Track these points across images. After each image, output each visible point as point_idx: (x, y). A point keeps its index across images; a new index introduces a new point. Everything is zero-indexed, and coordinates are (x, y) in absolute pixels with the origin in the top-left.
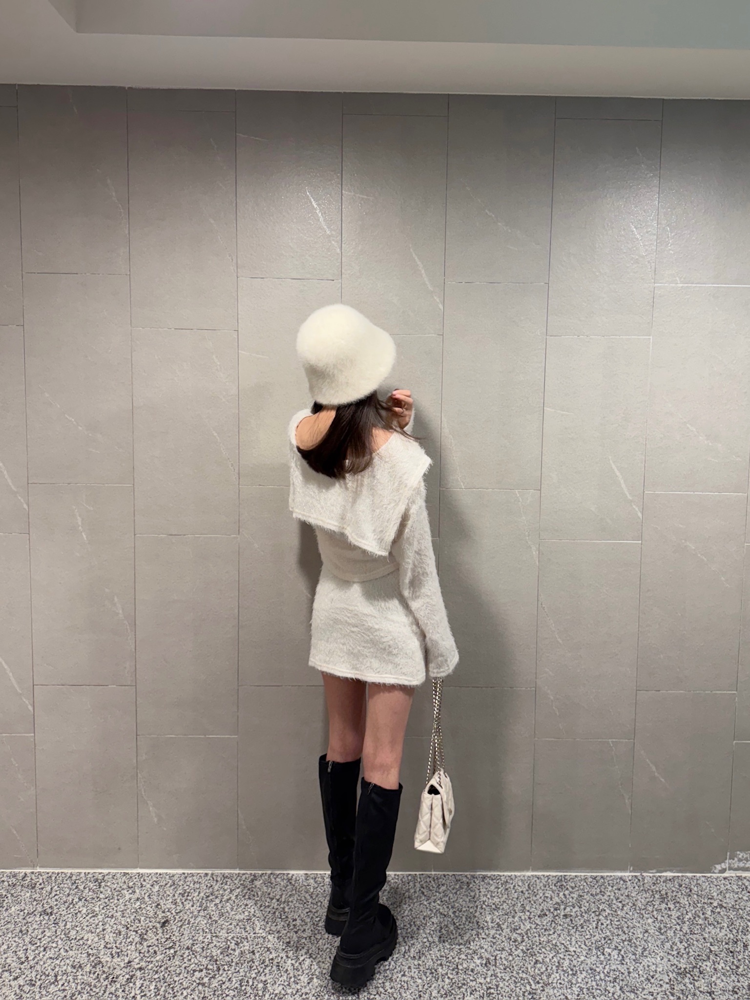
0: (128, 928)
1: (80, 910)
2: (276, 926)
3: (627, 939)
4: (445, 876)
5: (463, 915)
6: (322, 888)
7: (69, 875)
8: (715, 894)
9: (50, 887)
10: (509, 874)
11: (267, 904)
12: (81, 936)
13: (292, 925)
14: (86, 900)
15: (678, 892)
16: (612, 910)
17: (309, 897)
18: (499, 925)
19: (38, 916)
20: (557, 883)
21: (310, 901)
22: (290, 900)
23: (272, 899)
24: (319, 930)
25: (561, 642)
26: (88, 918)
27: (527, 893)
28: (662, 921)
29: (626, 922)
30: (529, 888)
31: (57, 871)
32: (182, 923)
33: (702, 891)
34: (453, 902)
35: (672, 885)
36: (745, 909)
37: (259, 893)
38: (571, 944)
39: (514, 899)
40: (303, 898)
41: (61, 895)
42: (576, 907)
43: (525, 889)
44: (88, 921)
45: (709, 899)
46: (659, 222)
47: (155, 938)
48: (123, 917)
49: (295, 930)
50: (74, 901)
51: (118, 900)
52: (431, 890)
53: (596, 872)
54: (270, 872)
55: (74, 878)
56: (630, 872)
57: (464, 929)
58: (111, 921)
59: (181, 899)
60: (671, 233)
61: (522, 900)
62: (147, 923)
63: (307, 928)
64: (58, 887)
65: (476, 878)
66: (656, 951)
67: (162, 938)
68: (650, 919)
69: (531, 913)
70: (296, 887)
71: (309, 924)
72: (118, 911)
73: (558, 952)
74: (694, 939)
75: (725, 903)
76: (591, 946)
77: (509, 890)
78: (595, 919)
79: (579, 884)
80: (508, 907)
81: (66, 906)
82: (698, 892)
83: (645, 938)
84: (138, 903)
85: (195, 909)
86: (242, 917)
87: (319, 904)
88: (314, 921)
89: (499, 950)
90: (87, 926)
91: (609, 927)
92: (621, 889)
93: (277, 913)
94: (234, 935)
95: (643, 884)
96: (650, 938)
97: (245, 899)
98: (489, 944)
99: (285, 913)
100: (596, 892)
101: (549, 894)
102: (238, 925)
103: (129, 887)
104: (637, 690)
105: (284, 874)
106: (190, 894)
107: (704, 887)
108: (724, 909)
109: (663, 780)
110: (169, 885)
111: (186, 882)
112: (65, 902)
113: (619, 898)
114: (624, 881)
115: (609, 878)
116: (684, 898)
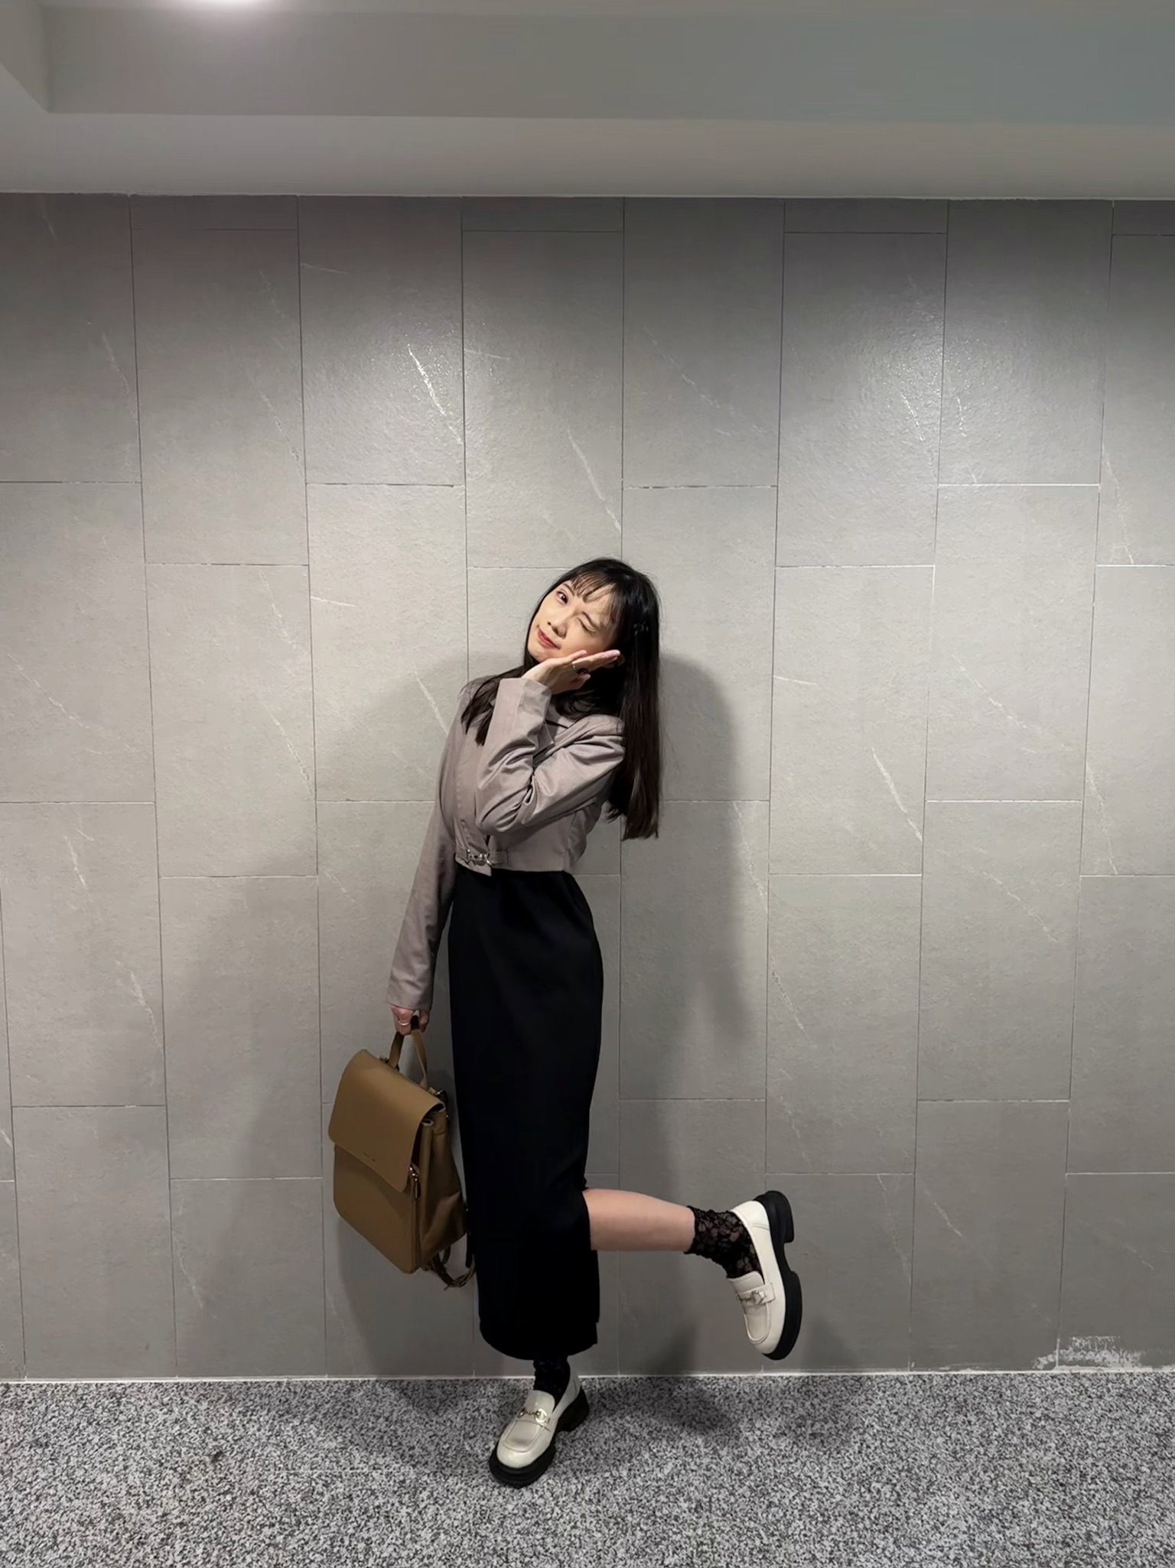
0: (161, 1465)
1: (90, 1438)
2: (384, 1457)
3: (906, 1467)
4: (635, 1379)
5: (664, 1436)
6: (454, 1400)
7: (72, 1388)
8: (1038, 1400)
9: (44, 1406)
10: (731, 1376)
11: (371, 1425)
12: (92, 1477)
13: (407, 1455)
14: (98, 1424)
15: (981, 1398)
16: (883, 1426)
17: (432, 1414)
18: (716, 1451)
19: (27, 1448)
20: (802, 1388)
21: (434, 1419)
22: (405, 1418)
23: (378, 1418)
24: (448, 1463)
25: (802, 1027)
26: (101, 1450)
27: (756, 1402)
28: (958, 1440)
29: (904, 1443)
30: (761, 1395)
31: (54, 1383)
32: (243, 1455)
33: (1017, 1396)
34: (648, 1416)
35: (974, 1388)
36: (1083, 1421)
37: (359, 1410)
38: (821, 1477)
39: (739, 1412)
40: (424, 1416)
41: (62, 1417)
42: (830, 1421)
43: (753, 1398)
44: (101, 1455)
45: (1028, 1406)
46: (944, 388)
47: (203, 1478)
48: (154, 1448)
49: (413, 1463)
50: (81, 1426)
51: (147, 1423)
52: (617, 1402)
53: (861, 1371)
54: (375, 1379)
55: (80, 1392)
56: (911, 1370)
57: (665, 1457)
58: (136, 1454)
59: (241, 1420)
60: (963, 406)
61: (749, 1413)
62: (192, 1457)
63: (430, 1460)
64: (57, 1406)
65: (682, 1381)
66: (948, 1485)
67: (213, 1478)
68: (940, 1438)
69: (762, 1432)
70: (413, 1400)
71: (432, 1453)
72: (147, 1439)
73: (802, 1489)
74: (1005, 1467)
75: (1053, 1412)
76: (851, 1479)
77: (731, 1398)
78: (857, 1439)
79: (834, 1388)
81: (69, 1434)
82: (1012, 1397)
83: (932, 1466)
84: (178, 1428)
85: (263, 1434)
86: (333, 1445)
87: (448, 1424)
88: (441, 1450)
89: (716, 1488)
90: (101, 1462)
91: (878, 1451)
92: (898, 1395)
93: (385, 1438)
94: (322, 1471)
95: (930, 1388)
96: (939, 1466)
97: (337, 1418)
98: (701, 1479)
99: (397, 1438)
100: (859, 1400)
101: (789, 1403)
102: (327, 1457)
103: (163, 1404)
104: (917, 1100)
105: (395, 1381)
106: (255, 1413)
107: (1022, 1391)
108: (1051, 1422)
109: (958, 1233)
110: (223, 1400)
111: (248, 1396)
112: (67, 1427)
113: (893, 1408)
114: (901, 1383)
115: (878, 1380)
116: (990, 1407)
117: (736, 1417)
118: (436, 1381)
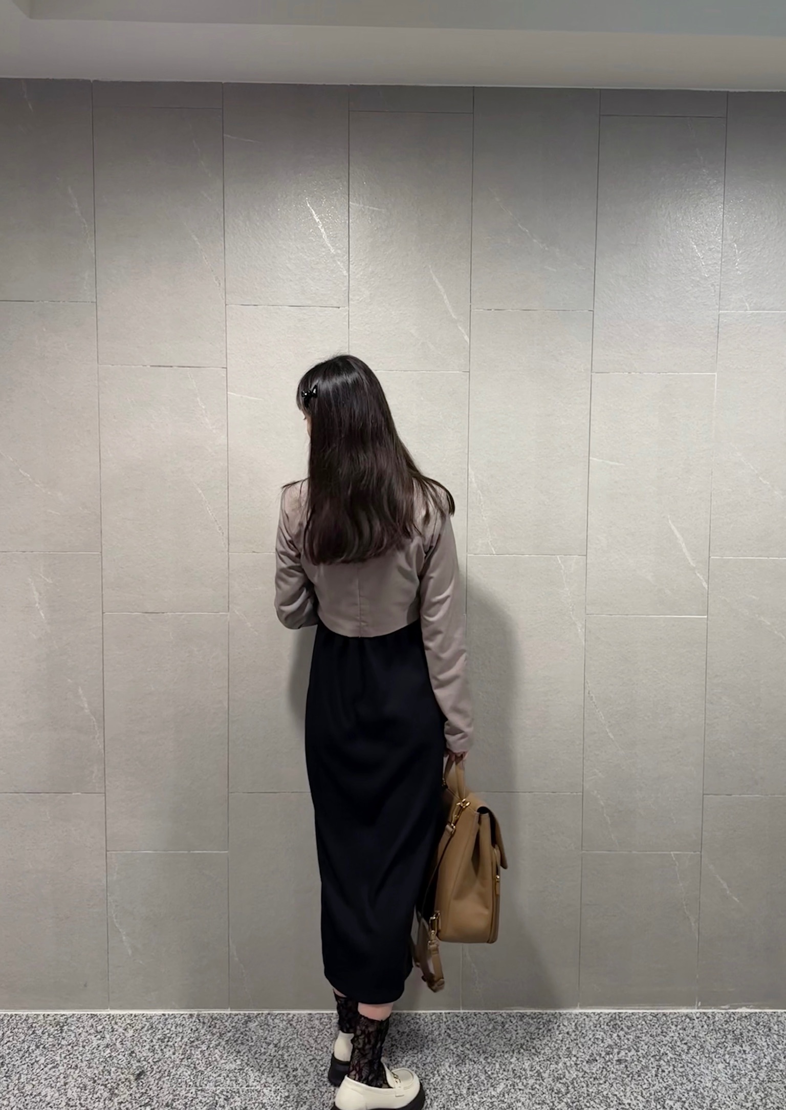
0: (95, 1082)
1: (37, 1059)
2: (273, 1077)
3: (693, 1088)
4: (475, 1015)
5: (497, 1061)
6: (329, 1030)
7: (24, 1017)
10: (553, 1012)
11: (263, 1050)
12: (38, 1091)
13: (291, 1075)
14: (44, 1047)
15: (754, 1032)
16: (676, 1054)
17: (312, 1042)
18: (539, 1074)
20: (610, 1022)
21: (314, 1046)
22: (290, 1045)
23: (269, 1044)
24: (324, 1082)
25: (612, 736)
26: (46, 1069)
27: (573, 1034)
28: (736, 1066)
29: (692, 1069)
30: (576, 1028)
31: (9, 1013)
32: (160, 1074)
33: (783, 1030)
34: (485, 1045)
35: (748, 1023)
37: (254, 1038)
38: (625, 1096)
39: (559, 1042)
40: (306, 1043)
41: (15, 1042)
42: (633, 1050)
43: (571, 1030)
44: (46, 1073)
46: (724, 237)
47: (128, 1093)
48: (89, 1068)
49: (296, 1082)
50: (30, 1049)
51: (84, 1047)
52: (459, 1032)
53: (657, 1009)
54: (267, 1012)
55: (30, 1021)
56: (698, 1008)
57: (498, 1079)
58: (74, 1073)
59: (159, 1045)
60: (739, 251)
61: (567, 1042)
62: (119, 1075)
63: (309, 1080)
64: (11, 1032)
65: (513, 1016)
66: (727, 1103)
67: (136, 1093)
68: (721, 1064)
69: (577, 1058)
70: (298, 1030)
71: (312, 1074)
72: (83, 1060)
73: (610, 1105)
74: (773, 1088)
76: (649, 1097)
77: (552, 1030)
78: (654, 1065)
79: (636, 1022)
80: (551, 1051)
81: (21, 1056)
82: (778, 1031)
83: (714, 1088)
84: (108, 1051)
85: (177, 1057)
86: (233, 1066)
87: (325, 1050)
88: (318, 1071)
89: (539, 1104)
90: (46, 1079)
91: (671, 1075)
92: (687, 1029)
93: (274, 1061)
94: (223, 1088)
95: (713, 1023)
96: (720, 1087)
97: (237, 1045)
98: (527, 1096)
99: (283, 1061)
100: (656, 1032)
101: (599, 1035)
102: (228, 1076)
103: (97, 1032)
104: (703, 795)
105: (283, 1014)
106: (171, 1040)
109: (736, 899)
110: (146, 1028)
111: (166, 1025)
112: (20, 1050)
113: (683, 1039)
114: (690, 1019)
115: (671, 1016)
116: (761, 1039)
117: (556, 1045)
118: (316, 1014)
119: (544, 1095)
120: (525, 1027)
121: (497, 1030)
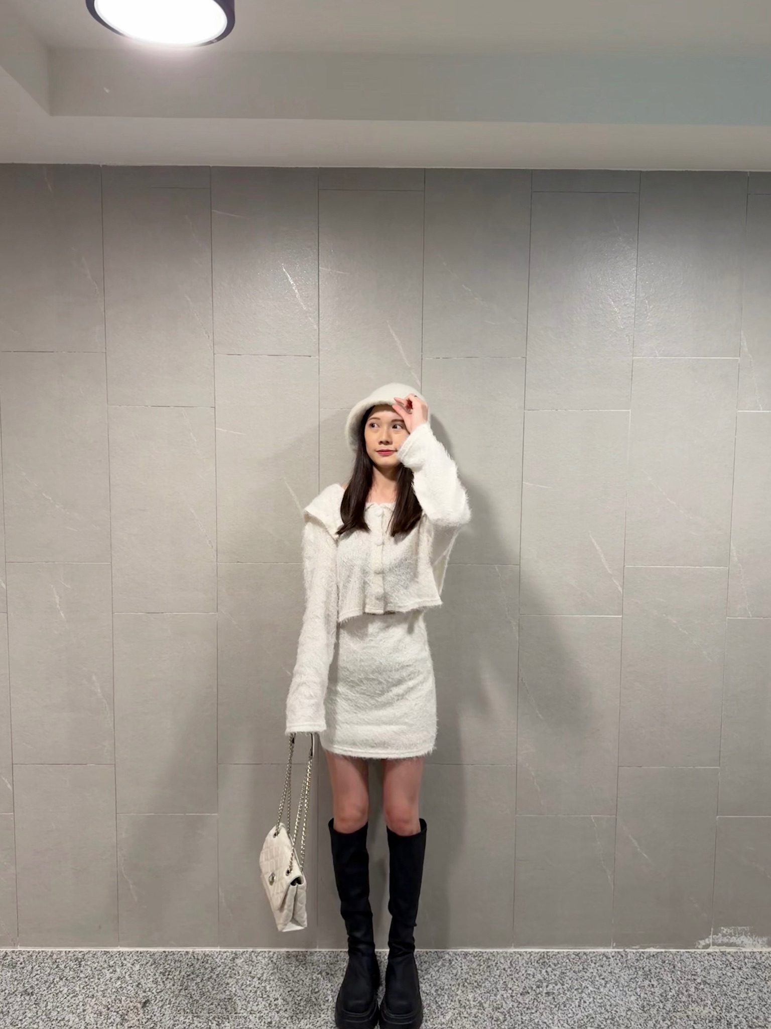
0: (109, 1009)
1: (61, 990)
2: (257, 1005)
3: (610, 1017)
4: (427, 953)
5: (445, 993)
6: (304, 966)
7: (49, 954)
8: (699, 970)
9: (30, 967)
10: (491, 950)
11: (248, 983)
12: (63, 1017)
13: (273, 1005)
14: (66, 979)
15: (661, 969)
16: (595, 988)
17: (290, 976)
18: (481, 1004)
19: (19, 996)
20: (539, 960)
21: (292, 979)
22: (272, 978)
23: (253, 978)
24: (301, 1010)
25: (541, 716)
26: (68, 998)
27: (509, 970)
28: (646, 998)
29: (609, 1000)
30: (511, 965)
31: (37, 950)
32: (163, 1003)
33: (685, 968)
34: (436, 979)
35: (656, 962)
36: (729, 985)
37: (240, 972)
38: (553, 1023)
40: (285, 977)
42: (559, 984)
43: (506, 967)
44: (69, 1001)
45: (692, 975)
46: (637, 294)
47: (137, 1018)
48: (104, 997)
49: (277, 1010)
50: (55, 980)
51: (99, 979)
53: (579, 949)
54: (251, 950)
55: (55, 957)
56: (613, 948)
57: (446, 1008)
58: (91, 1001)
59: (161, 978)
60: (650, 306)
61: (504, 977)
62: (128, 1003)
63: (288, 1008)
64: (39, 966)
65: (458, 955)
67: (143, 1019)
68: (633, 996)
69: (513, 991)
70: (278, 965)
71: (290, 1003)
72: (99, 990)
74: (678, 1017)
75: (709, 979)
76: (573, 1025)
77: (491, 967)
78: (577, 997)
79: (561, 960)
80: (490, 984)
81: (47, 986)
82: (681, 968)
83: (628, 1016)
84: (119, 983)
85: (177, 988)
86: (223, 996)
87: (301, 982)
88: (296, 1001)
90: (68, 1007)
91: (591, 1005)
92: (604, 966)
93: (258, 992)
94: (215, 1015)
95: (626, 961)
96: (633, 1016)
97: (226, 978)
98: (471, 1023)
99: (266, 992)
100: (579, 969)
101: (531, 971)
102: (219, 1005)
103: (110, 966)
104: (618, 767)
105: (265, 952)
106: (171, 974)
107: (688, 964)
108: (707, 986)
109: (645, 855)
110: (150, 964)
111: (166, 961)
112: (46, 982)
113: (601, 975)
114: (607, 958)
115: (591, 955)
116: (667, 975)
117: (495, 980)
118: (292, 952)
119: (485, 1022)
120: (468, 964)
121: (445, 966)
